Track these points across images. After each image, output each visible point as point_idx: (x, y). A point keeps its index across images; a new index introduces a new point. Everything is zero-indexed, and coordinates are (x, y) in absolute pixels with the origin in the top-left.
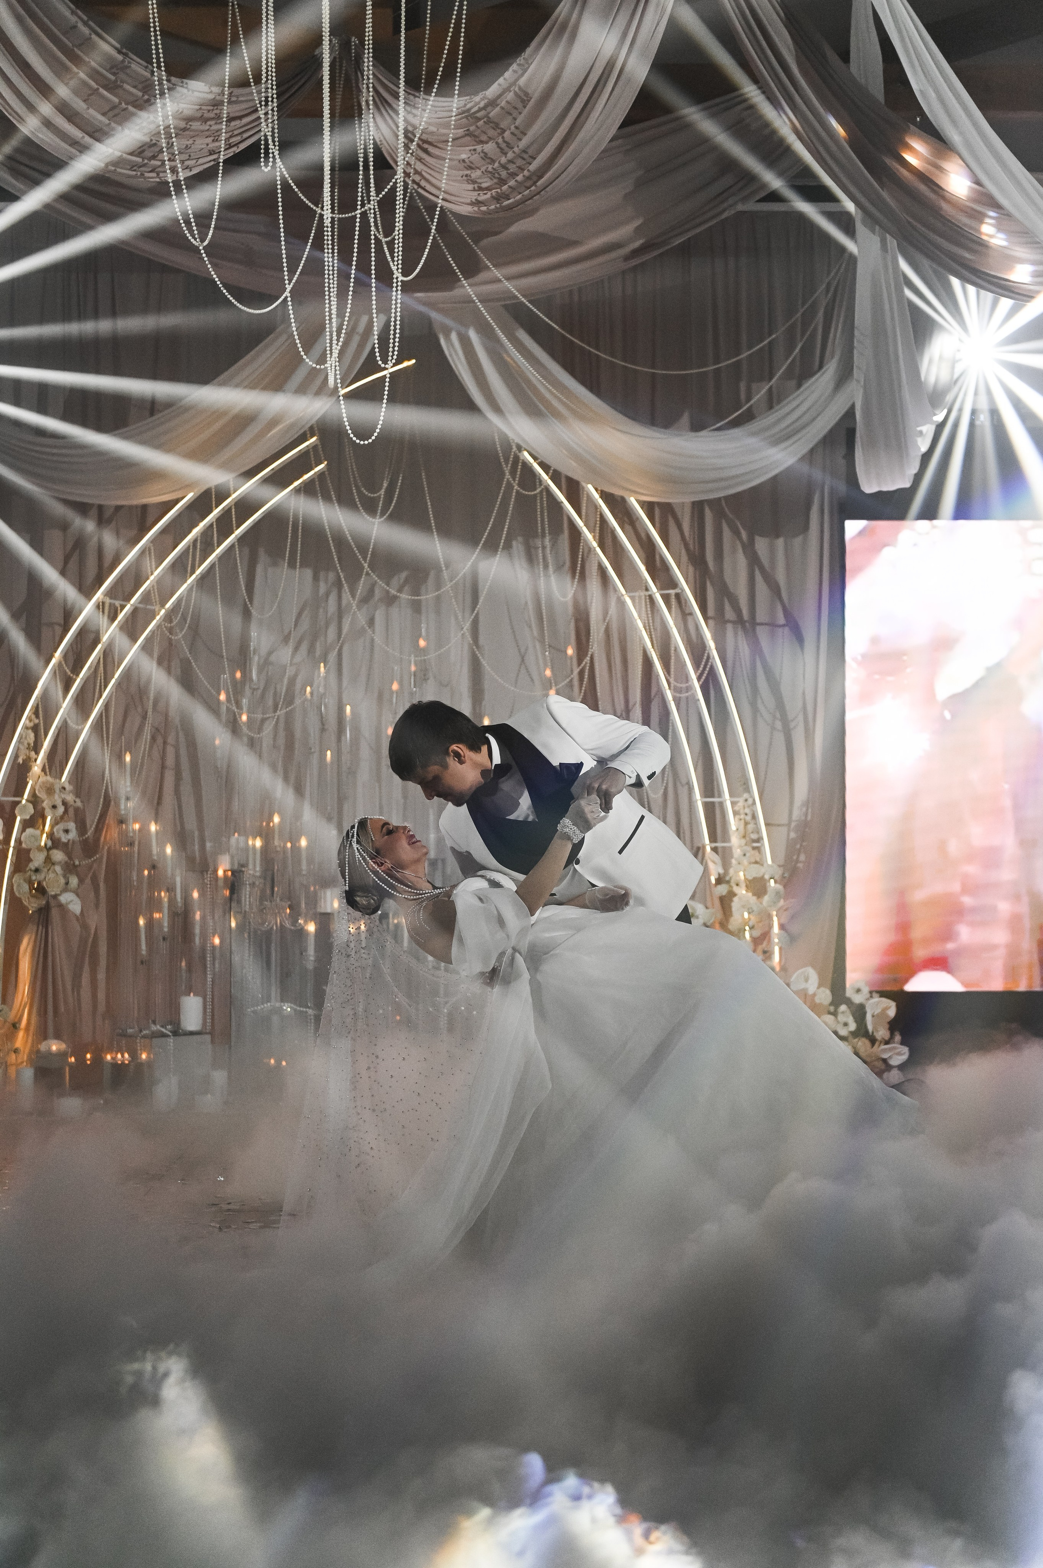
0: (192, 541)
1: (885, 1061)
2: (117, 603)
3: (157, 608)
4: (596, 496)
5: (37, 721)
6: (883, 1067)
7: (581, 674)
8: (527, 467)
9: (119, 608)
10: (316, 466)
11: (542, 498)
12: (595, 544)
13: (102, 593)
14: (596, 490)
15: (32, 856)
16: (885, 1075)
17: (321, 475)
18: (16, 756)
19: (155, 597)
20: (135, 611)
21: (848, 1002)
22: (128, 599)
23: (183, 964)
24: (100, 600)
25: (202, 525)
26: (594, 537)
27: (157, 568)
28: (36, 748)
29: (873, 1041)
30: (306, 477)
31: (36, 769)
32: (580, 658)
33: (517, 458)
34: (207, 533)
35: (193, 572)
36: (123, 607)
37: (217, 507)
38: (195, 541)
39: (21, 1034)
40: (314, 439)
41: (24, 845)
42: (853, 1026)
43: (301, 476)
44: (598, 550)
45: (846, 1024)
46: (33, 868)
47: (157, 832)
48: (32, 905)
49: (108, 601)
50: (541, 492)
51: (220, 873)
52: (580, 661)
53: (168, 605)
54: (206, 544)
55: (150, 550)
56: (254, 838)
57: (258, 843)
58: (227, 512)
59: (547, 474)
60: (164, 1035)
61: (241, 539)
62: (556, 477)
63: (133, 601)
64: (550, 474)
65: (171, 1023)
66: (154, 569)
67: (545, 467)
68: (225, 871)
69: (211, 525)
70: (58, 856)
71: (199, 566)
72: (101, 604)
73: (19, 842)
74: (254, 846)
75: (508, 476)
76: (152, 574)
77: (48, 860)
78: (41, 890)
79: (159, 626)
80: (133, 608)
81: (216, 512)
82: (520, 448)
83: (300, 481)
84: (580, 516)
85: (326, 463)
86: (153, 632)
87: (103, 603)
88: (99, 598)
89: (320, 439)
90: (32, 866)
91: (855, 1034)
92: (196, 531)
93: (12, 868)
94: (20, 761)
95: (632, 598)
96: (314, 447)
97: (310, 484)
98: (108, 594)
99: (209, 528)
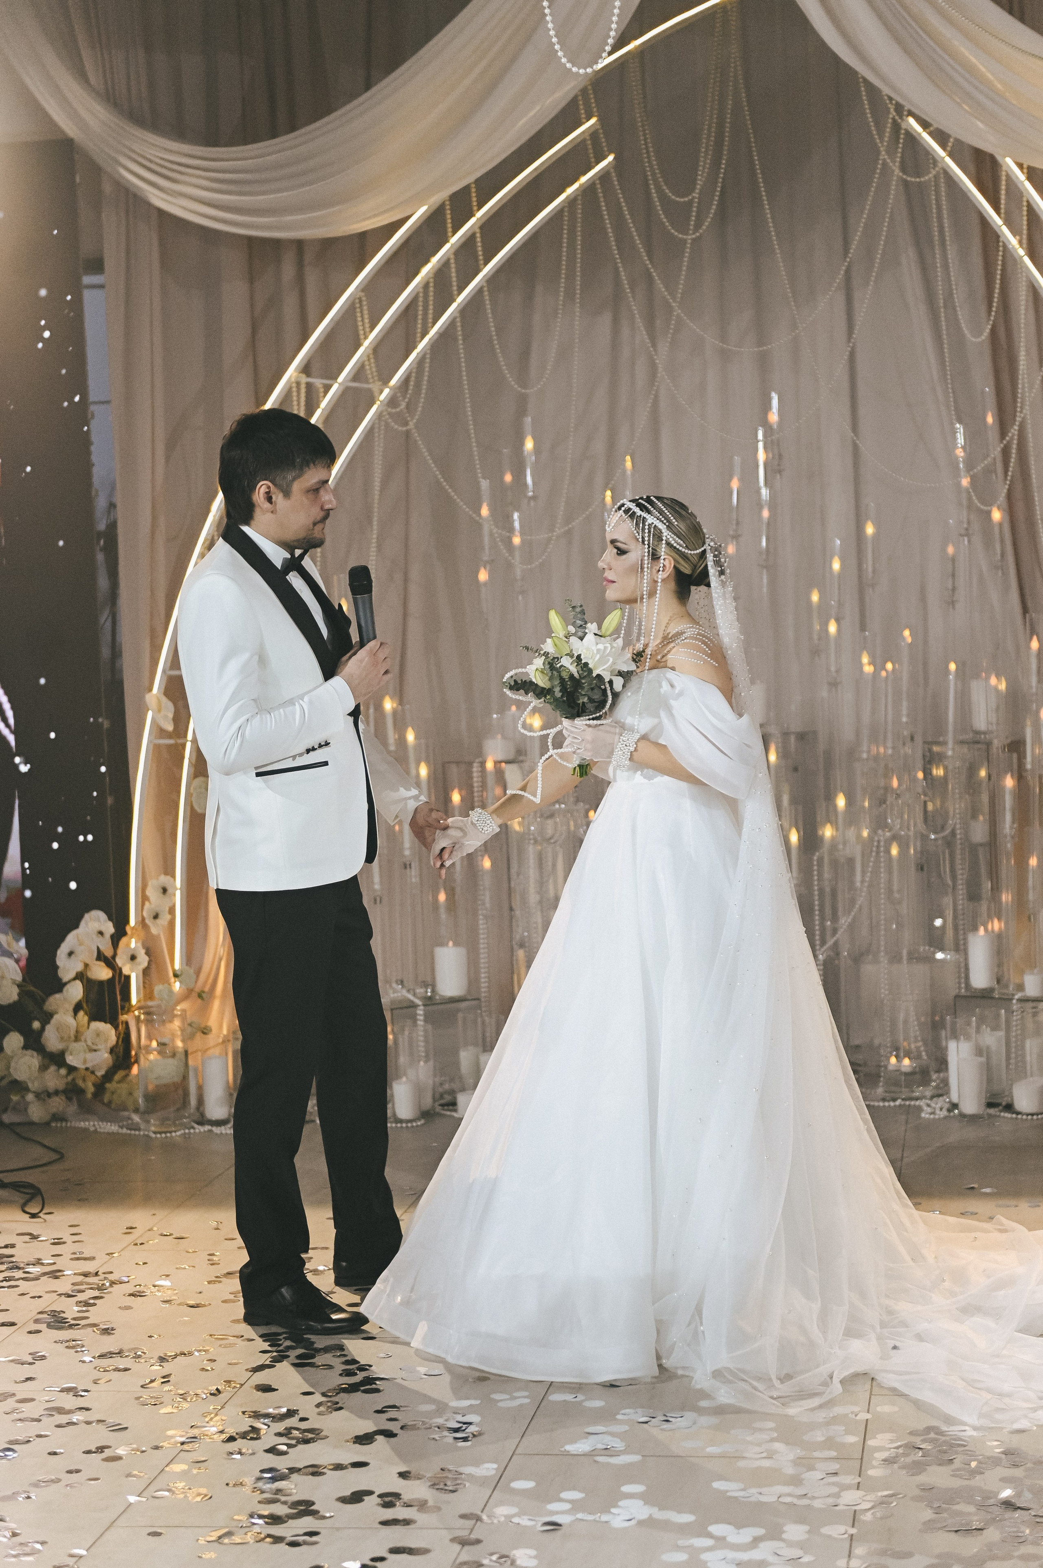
0: (421, 285)
2: (318, 382)
3: (374, 386)
4: (1021, 176)
7: (1006, 452)
8: (912, 139)
9: (322, 390)
10: (597, 163)
11: (937, 186)
12: (1021, 252)
13: (296, 370)
14: (1020, 166)
17: (604, 176)
19: (371, 369)
20: (346, 392)
22: (335, 378)
23: (442, 897)
24: (293, 380)
25: (435, 260)
26: (1020, 243)
27: (372, 328)
30: (584, 179)
32: (1003, 427)
33: (896, 127)
34: (441, 273)
35: (424, 334)
36: (327, 388)
37: (454, 232)
38: (426, 286)
39: (216, 1004)
40: (593, 121)
43: (576, 179)
44: (1027, 260)
47: (395, 712)
49: (304, 379)
50: (936, 177)
51: (490, 765)
52: (1003, 433)
53: (393, 382)
54: (441, 290)
55: (361, 301)
58: (470, 241)
59: (944, 149)
60: (413, 1006)
61: (492, 280)
62: (958, 151)
63: (341, 379)
64: (949, 149)
65: (425, 985)
66: (368, 330)
67: (941, 137)
68: (496, 763)
69: (448, 261)
71: (434, 323)
72: (294, 385)
75: (883, 155)
76: (366, 338)
79: (379, 416)
80: (342, 388)
81: (455, 239)
82: (899, 108)
83: (576, 186)
84: (997, 210)
85: (611, 158)
86: (372, 424)
87: (298, 384)
88: (290, 377)
89: (600, 120)
92: (426, 270)
93: (192, 770)
96: (593, 134)
97: (589, 190)
98: (306, 369)
99: (445, 265)
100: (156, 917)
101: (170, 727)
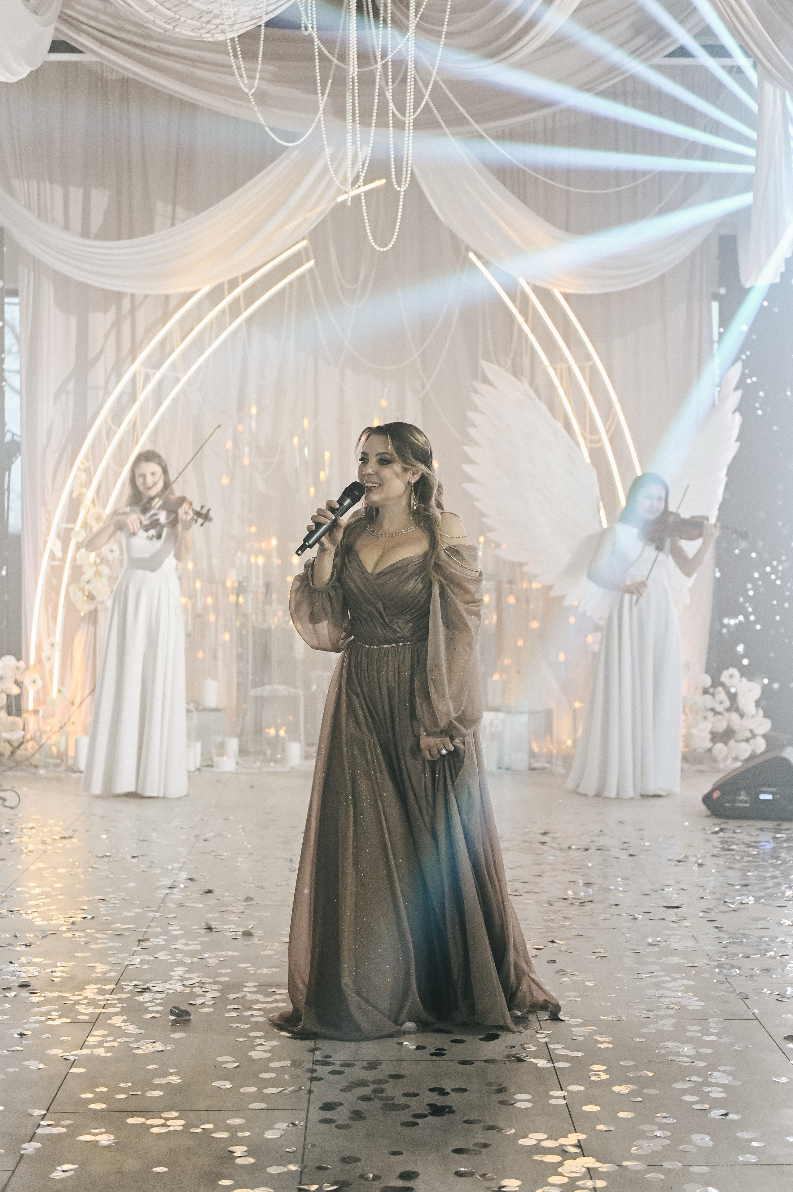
0: (208, 322)
1: (751, 731)
2: (151, 371)
3: (181, 375)
4: (528, 290)
5: (88, 464)
6: (749, 735)
8: (471, 263)
9: (151, 375)
10: (307, 263)
12: (528, 330)
13: (138, 365)
14: (528, 283)
15: (84, 570)
16: (752, 741)
17: (310, 271)
18: (72, 492)
19: (178, 366)
20: (163, 378)
21: (723, 685)
22: (159, 368)
23: (201, 655)
24: (137, 369)
25: (217, 309)
27: (181, 343)
28: (87, 484)
29: (742, 715)
30: (297, 272)
31: (87, 501)
33: (465, 257)
34: (220, 315)
35: (209, 347)
36: (154, 374)
37: (228, 295)
38: (211, 323)
40: (305, 242)
41: (78, 563)
42: (727, 704)
43: (293, 272)
45: (721, 702)
46: (86, 580)
48: (84, 608)
49: (143, 369)
50: (483, 284)
51: (228, 584)
53: (191, 372)
54: (219, 324)
55: (175, 329)
56: (257, 556)
57: (261, 561)
58: (237, 300)
59: (488, 270)
61: (248, 320)
62: (495, 272)
63: (162, 370)
64: (490, 270)
66: (179, 344)
67: (486, 263)
68: (233, 582)
69: (225, 309)
70: (105, 570)
71: (215, 341)
72: (138, 371)
73: (74, 559)
74: (256, 562)
76: (177, 348)
77: (98, 574)
78: (91, 597)
79: (182, 390)
80: (162, 375)
81: (228, 299)
82: (468, 249)
83: (293, 275)
84: (515, 304)
85: (314, 261)
86: (178, 395)
89: (310, 242)
90: (86, 578)
91: (728, 710)
92: (212, 315)
94: (75, 495)
95: (555, 369)
96: (306, 249)
97: (301, 278)
98: (143, 364)
99: (223, 312)
100: (49, 659)
101: (59, 554)
